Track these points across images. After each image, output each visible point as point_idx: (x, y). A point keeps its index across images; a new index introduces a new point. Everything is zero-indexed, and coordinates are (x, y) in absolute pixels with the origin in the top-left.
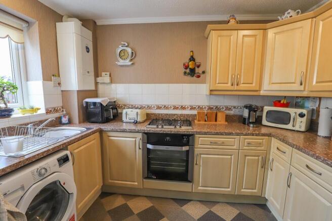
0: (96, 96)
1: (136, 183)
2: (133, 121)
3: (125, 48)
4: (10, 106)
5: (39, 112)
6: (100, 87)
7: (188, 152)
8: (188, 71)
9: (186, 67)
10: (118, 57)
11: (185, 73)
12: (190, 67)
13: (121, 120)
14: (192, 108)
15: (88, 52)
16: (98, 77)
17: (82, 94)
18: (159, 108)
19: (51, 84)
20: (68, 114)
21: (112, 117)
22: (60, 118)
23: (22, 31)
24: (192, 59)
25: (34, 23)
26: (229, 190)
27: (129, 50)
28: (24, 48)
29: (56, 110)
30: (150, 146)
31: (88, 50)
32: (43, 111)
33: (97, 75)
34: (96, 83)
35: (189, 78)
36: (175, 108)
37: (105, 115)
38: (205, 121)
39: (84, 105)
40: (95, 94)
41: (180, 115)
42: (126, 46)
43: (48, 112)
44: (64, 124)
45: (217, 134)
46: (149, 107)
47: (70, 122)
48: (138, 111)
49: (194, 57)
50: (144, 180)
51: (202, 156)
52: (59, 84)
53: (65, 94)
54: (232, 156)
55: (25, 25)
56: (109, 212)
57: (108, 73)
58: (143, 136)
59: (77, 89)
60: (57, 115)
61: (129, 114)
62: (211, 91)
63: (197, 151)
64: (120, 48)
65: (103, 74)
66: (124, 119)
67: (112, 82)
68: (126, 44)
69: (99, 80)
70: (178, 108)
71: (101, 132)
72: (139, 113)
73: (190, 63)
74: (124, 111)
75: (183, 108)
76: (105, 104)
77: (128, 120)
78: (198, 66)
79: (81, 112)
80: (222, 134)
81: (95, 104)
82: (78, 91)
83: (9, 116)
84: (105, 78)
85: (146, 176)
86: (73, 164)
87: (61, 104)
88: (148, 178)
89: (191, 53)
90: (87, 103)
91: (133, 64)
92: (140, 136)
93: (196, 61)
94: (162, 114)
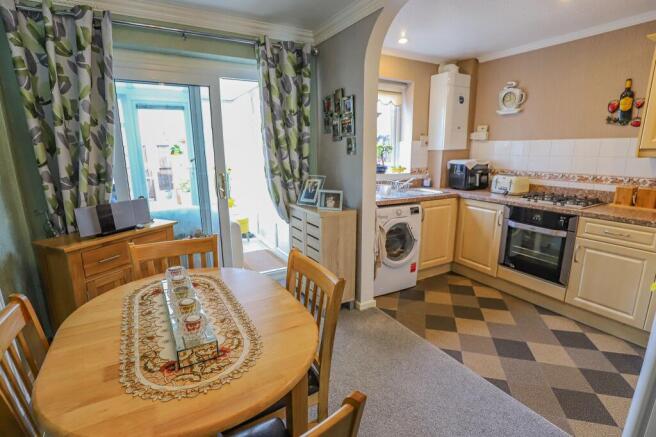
0: (468, 158)
1: (489, 269)
2: (503, 191)
3: (511, 90)
4: (386, 164)
5: (405, 172)
6: (474, 145)
7: (564, 239)
8: (618, 115)
9: (614, 108)
10: (501, 103)
11: (609, 120)
12: (621, 107)
13: (490, 191)
14: (615, 181)
15: (462, 102)
16: (473, 131)
17: (449, 154)
18: (552, 177)
19: (419, 143)
20: (431, 176)
21: (477, 184)
22: (423, 180)
23: (400, 93)
24: (629, 93)
25: (410, 84)
26: (631, 317)
27: (517, 92)
28: (401, 110)
29: (420, 172)
30: (513, 224)
31: (462, 100)
32: (408, 171)
33: (471, 129)
34: (469, 141)
35: (618, 128)
36: (582, 179)
37: (470, 180)
38: (633, 205)
39: (449, 167)
40: (466, 154)
41: (589, 191)
42: (515, 87)
43: (413, 172)
44: (425, 187)
45: (618, 220)
46: (538, 176)
47: (431, 186)
48: (514, 178)
49: (633, 89)
50: (500, 267)
51: (588, 250)
52: (427, 143)
53: (431, 154)
54: (645, 263)
55: (403, 87)
56: (450, 286)
57: (486, 127)
58: (505, 210)
59: (443, 149)
60: (420, 177)
61: (499, 182)
62: (640, 150)
63: (579, 242)
64: (506, 90)
65: (479, 128)
66: (493, 188)
67: (489, 138)
68: (514, 84)
69: (474, 136)
70: (587, 179)
71: (459, 198)
72: (514, 182)
73: (622, 101)
74: (496, 177)
75: (596, 180)
76: (470, 168)
77: (497, 190)
78: (640, 106)
79: (444, 175)
80: (627, 222)
81: (462, 167)
82: (444, 151)
83: (383, 172)
84: (480, 133)
85: (502, 262)
86: (422, 220)
87: (425, 166)
88: (504, 264)
89: (628, 82)
90: (452, 166)
91: (521, 111)
92: (501, 209)
93: (637, 96)
94: (556, 187)
